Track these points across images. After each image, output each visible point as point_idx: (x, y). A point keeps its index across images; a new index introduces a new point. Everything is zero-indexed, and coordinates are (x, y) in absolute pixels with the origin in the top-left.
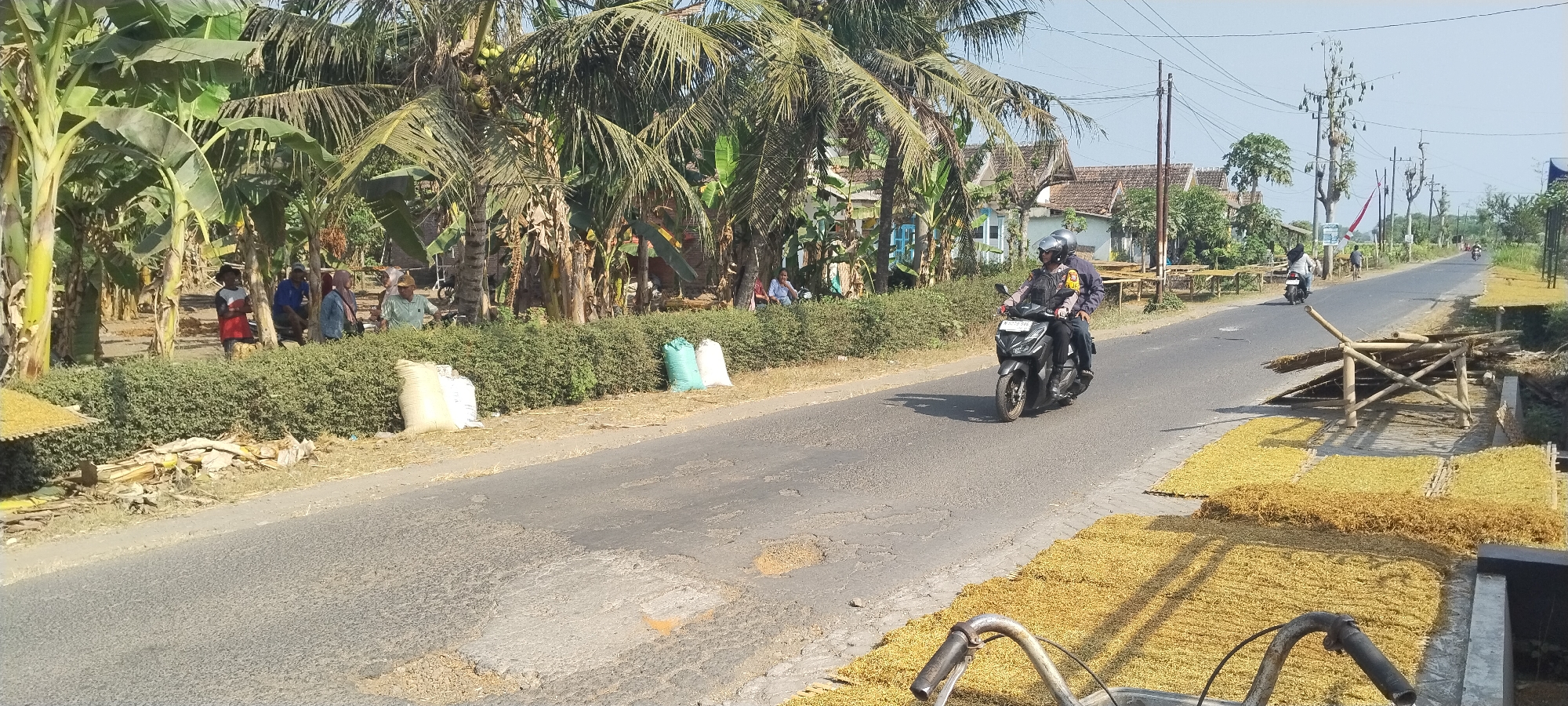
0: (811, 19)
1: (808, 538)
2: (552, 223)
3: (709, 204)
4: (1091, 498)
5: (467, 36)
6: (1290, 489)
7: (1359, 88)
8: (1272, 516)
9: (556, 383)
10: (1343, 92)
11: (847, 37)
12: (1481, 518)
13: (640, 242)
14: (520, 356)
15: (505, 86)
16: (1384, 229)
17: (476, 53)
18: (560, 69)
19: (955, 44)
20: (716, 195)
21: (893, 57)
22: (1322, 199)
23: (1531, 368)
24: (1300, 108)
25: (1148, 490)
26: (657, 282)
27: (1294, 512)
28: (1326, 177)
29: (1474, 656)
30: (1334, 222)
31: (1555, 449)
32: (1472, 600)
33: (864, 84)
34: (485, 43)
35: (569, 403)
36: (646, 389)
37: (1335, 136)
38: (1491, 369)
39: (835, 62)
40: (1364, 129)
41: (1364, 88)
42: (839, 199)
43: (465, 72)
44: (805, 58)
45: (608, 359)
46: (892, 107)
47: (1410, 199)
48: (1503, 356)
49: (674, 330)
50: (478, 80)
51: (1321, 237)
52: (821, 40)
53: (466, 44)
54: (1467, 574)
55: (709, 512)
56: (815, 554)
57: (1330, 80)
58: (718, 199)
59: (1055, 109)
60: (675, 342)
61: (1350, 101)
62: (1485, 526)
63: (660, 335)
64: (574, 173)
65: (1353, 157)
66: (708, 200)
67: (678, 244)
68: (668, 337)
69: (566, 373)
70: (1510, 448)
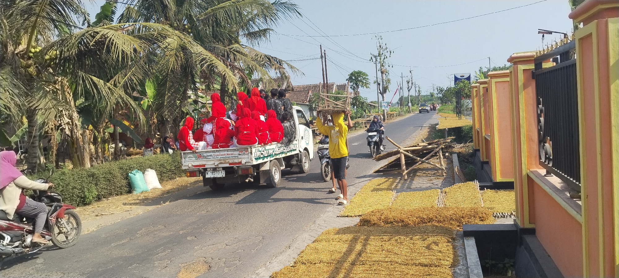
0: (183, 31)
1: (202, 259)
2: (71, 123)
3: (145, 108)
4: (318, 222)
5: (23, 43)
6: (390, 209)
7: (389, 52)
8: (386, 222)
9: (78, 197)
10: (384, 54)
11: (199, 38)
12: (461, 214)
13: (115, 128)
14: (59, 186)
15: (43, 65)
16: (402, 102)
17: (28, 50)
18: (69, 56)
19: (243, 40)
20: (148, 105)
21: (219, 46)
22: (380, 93)
23: (460, 150)
24: (370, 60)
25: (338, 215)
26: (124, 143)
27: (394, 219)
28: (381, 85)
29: (472, 274)
30: (385, 101)
31: (478, 182)
32: (465, 249)
33: (208, 57)
34: (32, 46)
35: (85, 204)
36: (121, 194)
37: (383, 70)
38: (447, 152)
39: (195, 48)
40: (392, 67)
41: (391, 52)
42: (202, 103)
43: (23, 59)
44: (182, 47)
45: (103, 184)
46: (221, 66)
47: (409, 91)
48: (450, 147)
49: (133, 166)
50: (30, 63)
51: (381, 107)
52: (188, 40)
53: (22, 47)
54: (460, 237)
55: (155, 253)
56: (206, 267)
57: (379, 50)
58: (149, 106)
59: (285, 66)
60: (134, 172)
61: (387, 57)
62: (463, 217)
63: (126, 169)
64: (81, 100)
65: (390, 77)
66: (145, 107)
67: (132, 126)
68: (130, 170)
69: (83, 191)
70: (463, 183)
